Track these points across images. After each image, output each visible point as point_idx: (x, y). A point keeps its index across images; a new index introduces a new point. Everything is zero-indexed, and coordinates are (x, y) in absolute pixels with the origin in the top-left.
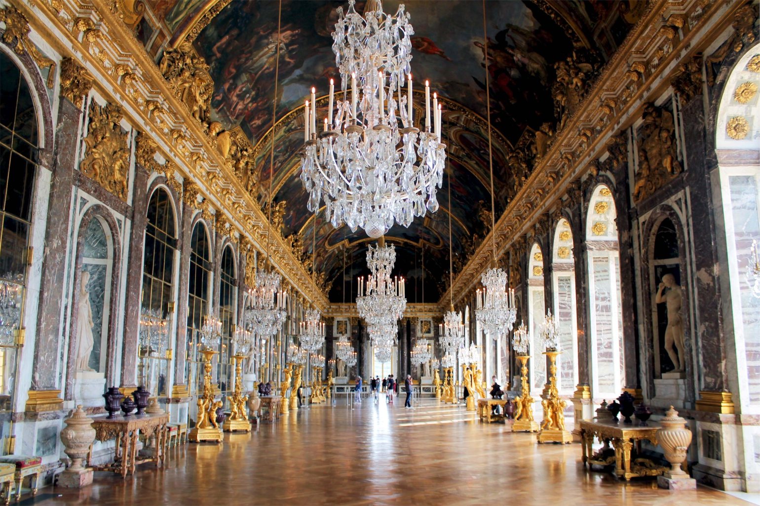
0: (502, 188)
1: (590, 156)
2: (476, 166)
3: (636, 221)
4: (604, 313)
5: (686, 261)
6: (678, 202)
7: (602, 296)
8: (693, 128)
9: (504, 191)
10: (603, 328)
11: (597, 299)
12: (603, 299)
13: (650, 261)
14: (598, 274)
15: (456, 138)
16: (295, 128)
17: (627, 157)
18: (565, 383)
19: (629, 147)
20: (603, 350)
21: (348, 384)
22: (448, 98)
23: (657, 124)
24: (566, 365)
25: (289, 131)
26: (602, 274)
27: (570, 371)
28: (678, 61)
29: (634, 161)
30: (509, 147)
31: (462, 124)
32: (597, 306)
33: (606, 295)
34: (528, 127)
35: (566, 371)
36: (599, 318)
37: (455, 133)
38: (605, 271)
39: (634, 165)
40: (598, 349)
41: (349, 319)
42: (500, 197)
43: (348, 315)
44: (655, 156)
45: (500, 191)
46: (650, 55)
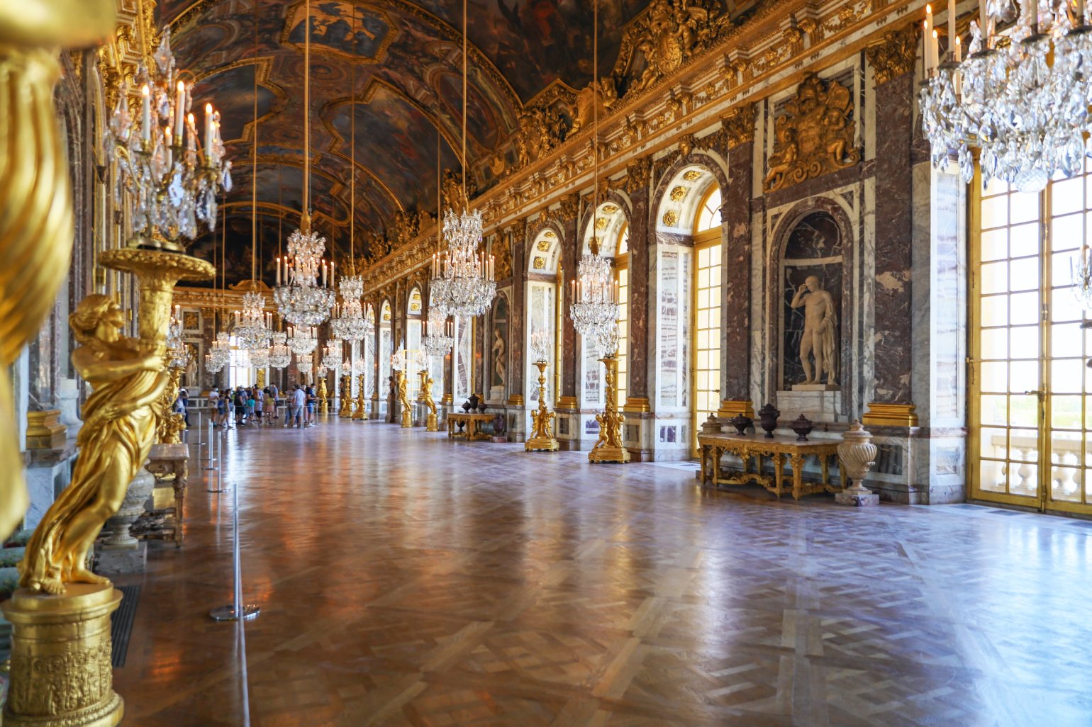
0: (484, 156)
1: (679, 128)
2: (448, 123)
3: (761, 214)
4: (670, 317)
5: (852, 263)
6: (848, 197)
7: (669, 297)
8: (895, 110)
9: (485, 160)
10: (668, 333)
11: (663, 300)
12: (670, 301)
13: (781, 260)
14: (666, 272)
15: (432, 79)
16: (213, 19)
17: (753, 135)
18: (589, 395)
19: (759, 124)
20: (667, 359)
21: (200, 396)
22: (445, 21)
23: (820, 99)
24: (591, 375)
25: (203, 22)
26: (670, 271)
27: (596, 382)
28: (880, 26)
29: (765, 141)
30: (516, 103)
31: (451, 61)
32: (663, 308)
33: (673, 296)
34: (559, 81)
35: (591, 381)
36: (665, 322)
37: (434, 74)
38: (673, 268)
39: (765, 146)
40: (662, 357)
41: (202, 310)
42: (477, 168)
43: (201, 304)
44: (813, 139)
45: (479, 159)
46: (828, 11)
